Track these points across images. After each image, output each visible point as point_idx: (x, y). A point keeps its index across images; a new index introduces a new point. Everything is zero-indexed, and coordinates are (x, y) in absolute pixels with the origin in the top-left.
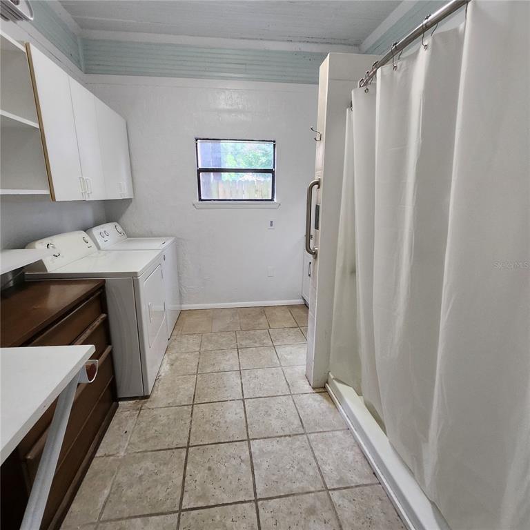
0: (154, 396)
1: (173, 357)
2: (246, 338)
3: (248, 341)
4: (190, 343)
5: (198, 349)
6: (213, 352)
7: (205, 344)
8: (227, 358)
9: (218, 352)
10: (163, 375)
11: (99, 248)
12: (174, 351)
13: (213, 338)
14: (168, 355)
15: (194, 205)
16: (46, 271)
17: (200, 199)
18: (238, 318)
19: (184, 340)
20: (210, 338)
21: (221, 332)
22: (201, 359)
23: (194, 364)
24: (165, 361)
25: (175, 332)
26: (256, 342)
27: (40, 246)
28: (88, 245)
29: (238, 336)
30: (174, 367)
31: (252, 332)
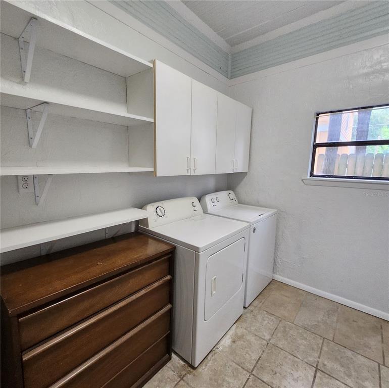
0: (200, 370)
1: (240, 331)
2: (336, 359)
3: (337, 366)
4: (263, 324)
5: (267, 337)
6: (282, 352)
7: (279, 335)
8: (296, 375)
9: (290, 357)
10: (221, 348)
11: (205, 211)
12: (244, 325)
13: (291, 332)
14: (237, 327)
15: (302, 180)
16: (148, 227)
17: (312, 175)
18: (335, 319)
19: (259, 318)
20: (287, 329)
21: (305, 329)
22: (265, 354)
23: (255, 357)
24: (231, 333)
25: (256, 303)
26: (349, 376)
27: (151, 208)
28: (195, 208)
29: (325, 348)
30: (234, 346)
31: (349, 353)
